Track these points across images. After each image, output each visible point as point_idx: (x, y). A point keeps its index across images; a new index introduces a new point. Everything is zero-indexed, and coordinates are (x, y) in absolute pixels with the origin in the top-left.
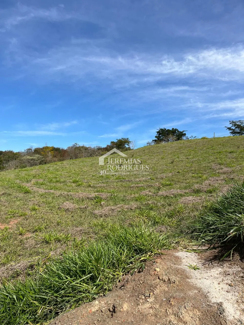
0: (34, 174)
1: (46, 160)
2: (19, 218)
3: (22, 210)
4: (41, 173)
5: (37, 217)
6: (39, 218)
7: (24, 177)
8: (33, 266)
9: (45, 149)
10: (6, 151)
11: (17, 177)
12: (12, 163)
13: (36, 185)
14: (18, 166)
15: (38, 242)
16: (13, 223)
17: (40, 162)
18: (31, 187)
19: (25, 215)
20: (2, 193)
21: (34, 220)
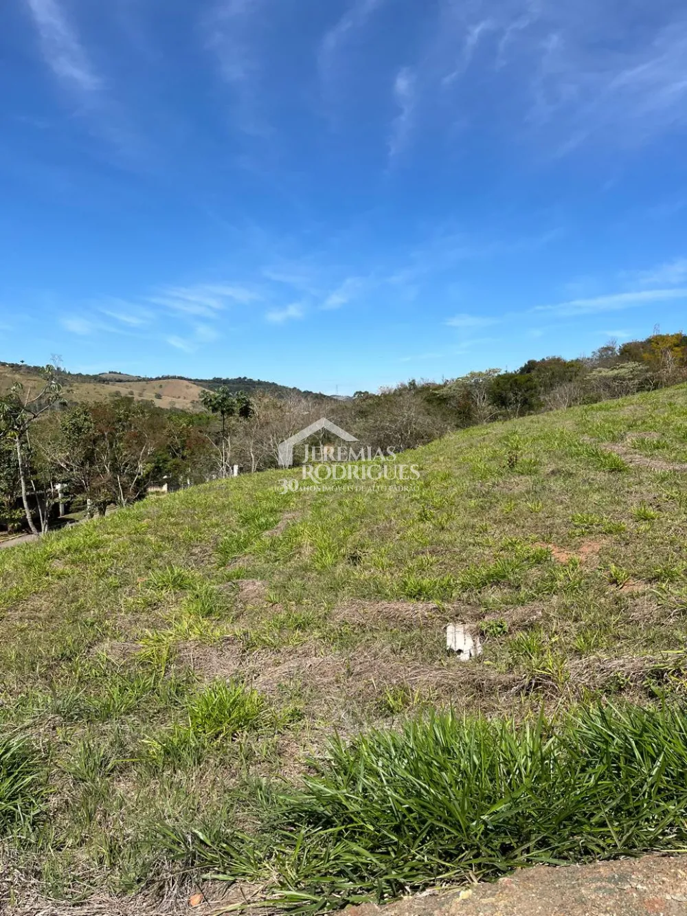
0: (627, 420)
1: (659, 377)
2: (605, 539)
3: (610, 517)
4: (650, 415)
5: (658, 540)
6: (662, 543)
7: (602, 427)
8: (663, 674)
9: (655, 345)
10: (543, 360)
11: (583, 426)
12: (561, 391)
13: (639, 448)
14: (576, 399)
15: (669, 611)
16: (590, 549)
17: (641, 383)
18: (626, 453)
19: (619, 530)
20: (550, 470)
21: (647, 547)
